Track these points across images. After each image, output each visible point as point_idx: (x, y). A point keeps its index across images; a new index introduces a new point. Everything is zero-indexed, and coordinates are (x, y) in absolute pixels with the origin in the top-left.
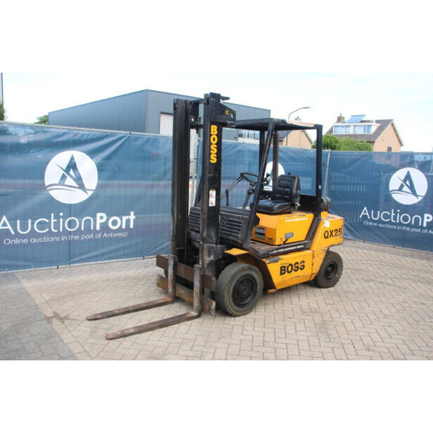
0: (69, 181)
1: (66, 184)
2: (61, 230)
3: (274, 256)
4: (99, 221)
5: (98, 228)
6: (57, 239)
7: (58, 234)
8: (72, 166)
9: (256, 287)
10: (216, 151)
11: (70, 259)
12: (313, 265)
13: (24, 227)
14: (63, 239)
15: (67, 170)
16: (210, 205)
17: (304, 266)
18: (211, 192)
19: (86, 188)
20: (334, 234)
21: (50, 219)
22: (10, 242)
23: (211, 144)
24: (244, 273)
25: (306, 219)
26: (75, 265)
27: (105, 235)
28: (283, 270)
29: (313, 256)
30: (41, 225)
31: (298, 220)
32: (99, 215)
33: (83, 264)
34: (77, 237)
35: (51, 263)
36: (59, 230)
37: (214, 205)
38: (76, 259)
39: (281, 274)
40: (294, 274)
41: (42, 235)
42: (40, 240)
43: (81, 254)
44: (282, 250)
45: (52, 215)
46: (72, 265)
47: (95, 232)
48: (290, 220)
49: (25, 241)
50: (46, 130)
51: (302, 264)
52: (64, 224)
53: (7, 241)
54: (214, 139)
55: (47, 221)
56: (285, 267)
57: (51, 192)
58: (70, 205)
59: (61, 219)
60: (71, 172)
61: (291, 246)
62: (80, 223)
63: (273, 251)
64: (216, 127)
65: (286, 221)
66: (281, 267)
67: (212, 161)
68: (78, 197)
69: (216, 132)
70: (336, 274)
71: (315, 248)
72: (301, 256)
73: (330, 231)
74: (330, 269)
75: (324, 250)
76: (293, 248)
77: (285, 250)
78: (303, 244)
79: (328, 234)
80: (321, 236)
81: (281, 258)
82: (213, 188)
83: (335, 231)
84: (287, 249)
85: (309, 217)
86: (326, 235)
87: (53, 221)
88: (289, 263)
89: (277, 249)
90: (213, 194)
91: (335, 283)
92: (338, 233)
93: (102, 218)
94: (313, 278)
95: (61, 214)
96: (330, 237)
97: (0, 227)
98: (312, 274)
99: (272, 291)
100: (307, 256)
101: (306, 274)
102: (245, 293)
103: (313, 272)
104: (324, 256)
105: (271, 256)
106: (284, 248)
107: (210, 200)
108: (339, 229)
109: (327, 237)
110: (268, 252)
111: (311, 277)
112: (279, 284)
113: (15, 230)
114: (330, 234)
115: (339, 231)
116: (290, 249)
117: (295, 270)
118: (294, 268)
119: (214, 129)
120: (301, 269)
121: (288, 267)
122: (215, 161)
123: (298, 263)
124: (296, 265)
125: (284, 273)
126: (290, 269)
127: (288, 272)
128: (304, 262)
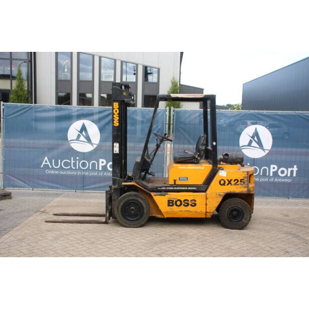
1: (80, 139)
2: (77, 168)
3: (162, 191)
4: (101, 165)
5: (100, 169)
6: (75, 173)
7: (76, 170)
9: (143, 210)
10: (118, 118)
11: (83, 187)
12: (206, 204)
13: (56, 164)
14: (78, 173)
15: (81, 132)
16: (114, 152)
17: (195, 205)
18: (115, 144)
19: (93, 142)
20: (233, 182)
21: (71, 161)
22: (49, 172)
23: (114, 114)
25: (203, 168)
26: (86, 191)
27: (105, 174)
28: (171, 203)
29: (207, 198)
30: (66, 164)
31: (192, 168)
32: (101, 160)
33: (92, 191)
34: (87, 173)
35: (71, 188)
36: (76, 167)
37: (118, 152)
38: (87, 187)
39: (169, 205)
40: (182, 208)
41: (67, 170)
42: (65, 173)
43: (90, 184)
44: (171, 188)
45: (72, 158)
46: (85, 191)
47: (99, 171)
48: (184, 168)
49: (57, 172)
50: (69, 108)
51: (193, 202)
52: (79, 164)
53: (48, 172)
54: (116, 111)
55: (69, 161)
56: (173, 201)
57: (71, 145)
58: (84, 153)
59: (77, 161)
60: (84, 133)
61: (182, 187)
62: (89, 165)
64: (117, 104)
65: (180, 168)
66: (169, 201)
67: (115, 125)
69: (118, 107)
70: (242, 219)
71: (208, 192)
72: (191, 195)
73: (228, 180)
74: (235, 213)
75: (220, 195)
76: (184, 188)
77: (175, 188)
78: (195, 187)
79: (225, 182)
80: (215, 183)
81: (168, 193)
82: (116, 142)
83: (234, 181)
84: (177, 188)
85: (205, 167)
86: (222, 182)
87: (72, 162)
88: (178, 199)
89: (166, 187)
90: (117, 145)
91: (242, 227)
92: (239, 183)
93: (103, 162)
94: (209, 216)
95: (78, 158)
96: (228, 185)
97: (44, 163)
98: (206, 212)
99: (160, 216)
100: (199, 197)
101: (199, 211)
102: (132, 212)
103: (208, 211)
104: (220, 199)
105: (161, 191)
106: (174, 187)
107: (115, 149)
108: (241, 180)
109: (224, 184)
110: (157, 188)
111: (206, 214)
112: (167, 213)
113: (52, 165)
114: (227, 182)
115: (241, 182)
116: (180, 188)
117: (184, 205)
118: (183, 203)
119: (116, 105)
120: (191, 205)
121: (176, 202)
122: (118, 124)
123: (188, 201)
124: (186, 202)
125: (173, 205)
126: (178, 203)
127: (177, 205)
128: (195, 201)
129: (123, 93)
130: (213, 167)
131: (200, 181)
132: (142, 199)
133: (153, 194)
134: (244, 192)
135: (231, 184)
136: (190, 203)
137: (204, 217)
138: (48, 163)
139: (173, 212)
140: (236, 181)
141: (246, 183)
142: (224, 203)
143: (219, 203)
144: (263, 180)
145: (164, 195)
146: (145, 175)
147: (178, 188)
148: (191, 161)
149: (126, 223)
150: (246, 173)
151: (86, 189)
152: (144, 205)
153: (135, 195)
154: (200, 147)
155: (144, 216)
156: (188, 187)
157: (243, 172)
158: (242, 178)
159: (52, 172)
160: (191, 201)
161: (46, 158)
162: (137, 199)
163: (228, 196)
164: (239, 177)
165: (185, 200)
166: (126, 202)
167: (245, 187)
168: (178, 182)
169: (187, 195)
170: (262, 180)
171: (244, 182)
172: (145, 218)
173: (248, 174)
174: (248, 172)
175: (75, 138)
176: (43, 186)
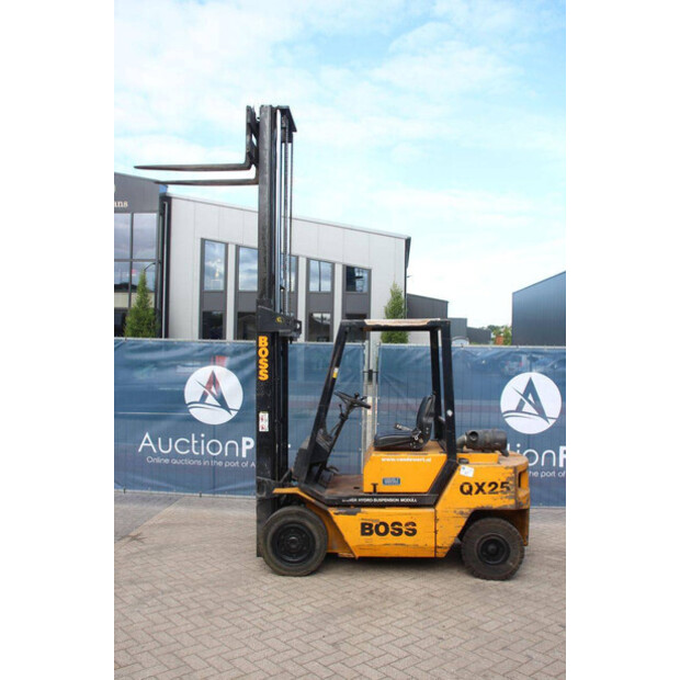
0: (210, 399)
2: (203, 453)
3: (349, 506)
4: (245, 447)
5: (244, 455)
6: (199, 463)
7: (200, 458)
8: (213, 381)
9: (314, 542)
10: (266, 366)
11: (214, 487)
12: (436, 532)
13: (165, 445)
14: (205, 463)
16: (261, 430)
17: (414, 532)
18: (261, 414)
20: (486, 488)
21: (191, 440)
22: (153, 460)
23: (260, 358)
24: (290, 519)
25: (429, 460)
26: (219, 495)
27: (253, 464)
28: (367, 529)
29: (436, 520)
30: (183, 446)
31: (408, 459)
32: (245, 440)
33: (228, 496)
34: (220, 463)
35: (192, 489)
37: (266, 430)
38: (220, 489)
39: (363, 533)
40: (390, 538)
41: (184, 457)
42: (181, 461)
43: (222, 485)
44: (368, 500)
45: (193, 435)
46: (216, 495)
47: (241, 460)
48: (393, 460)
49: (166, 461)
51: (410, 526)
52: (206, 447)
53: (150, 459)
54: (263, 353)
55: (188, 441)
56: (371, 525)
58: (214, 426)
59: (203, 441)
60: (213, 390)
61: (388, 497)
62: (224, 449)
63: (348, 498)
64: (266, 338)
65: (383, 460)
66: (363, 525)
67: (261, 378)
68: (219, 417)
69: (266, 344)
70: (506, 559)
71: (439, 506)
72: (406, 514)
73: (477, 484)
74: (491, 547)
75: (462, 513)
76: (391, 500)
77: (375, 500)
78: (415, 497)
79: (471, 487)
80: (452, 489)
81: (363, 510)
82: (264, 410)
83: (490, 485)
84: (379, 500)
85: (433, 458)
86: (466, 488)
87: (194, 442)
88: (381, 520)
89: (358, 497)
90: (264, 417)
91: (508, 575)
92: (498, 489)
93: (248, 443)
94: (441, 554)
95: (203, 435)
96: (477, 493)
97: (143, 444)
98: (436, 547)
99: (346, 555)
100: (421, 516)
101: (421, 544)
102: (293, 546)
103: (439, 544)
104: (462, 522)
105: (347, 505)
106: (373, 497)
107: (261, 423)
108: (503, 483)
109: (469, 492)
110: (340, 499)
111: (436, 552)
112: (361, 548)
113: (157, 448)
114: (475, 488)
115: (502, 487)
116: (385, 500)
117: (393, 533)
118: (391, 530)
119: (263, 341)
120: (407, 533)
121: (377, 527)
122: (266, 377)
123: (400, 524)
124: (397, 526)
125: (371, 533)
126: (382, 529)
127: (379, 534)
128: (414, 525)
129: (275, 318)
130: (448, 458)
131: (423, 485)
132: (311, 520)
133: (332, 511)
134: (509, 507)
135: (483, 491)
136: (404, 530)
137: (433, 555)
138: (151, 444)
139: (371, 547)
140: (493, 486)
141: (513, 490)
142: (471, 528)
143: (460, 529)
144: (546, 474)
145: (354, 514)
146: (320, 472)
147: (381, 500)
148: (407, 446)
149: (280, 567)
150: (511, 471)
151: (218, 492)
152: (316, 534)
153: (298, 514)
154: (424, 419)
155: (316, 555)
156: (400, 498)
157: (507, 468)
158: (504, 480)
159: (158, 460)
160: (407, 525)
161: (147, 436)
162: (301, 520)
163: (477, 515)
164: (499, 479)
165: (393, 524)
166: (280, 527)
167: (510, 498)
168: (381, 488)
169: (399, 514)
170: (544, 474)
171: (508, 488)
172: (318, 557)
173: (515, 472)
174: (515, 468)
175: (198, 400)
176: (144, 486)
